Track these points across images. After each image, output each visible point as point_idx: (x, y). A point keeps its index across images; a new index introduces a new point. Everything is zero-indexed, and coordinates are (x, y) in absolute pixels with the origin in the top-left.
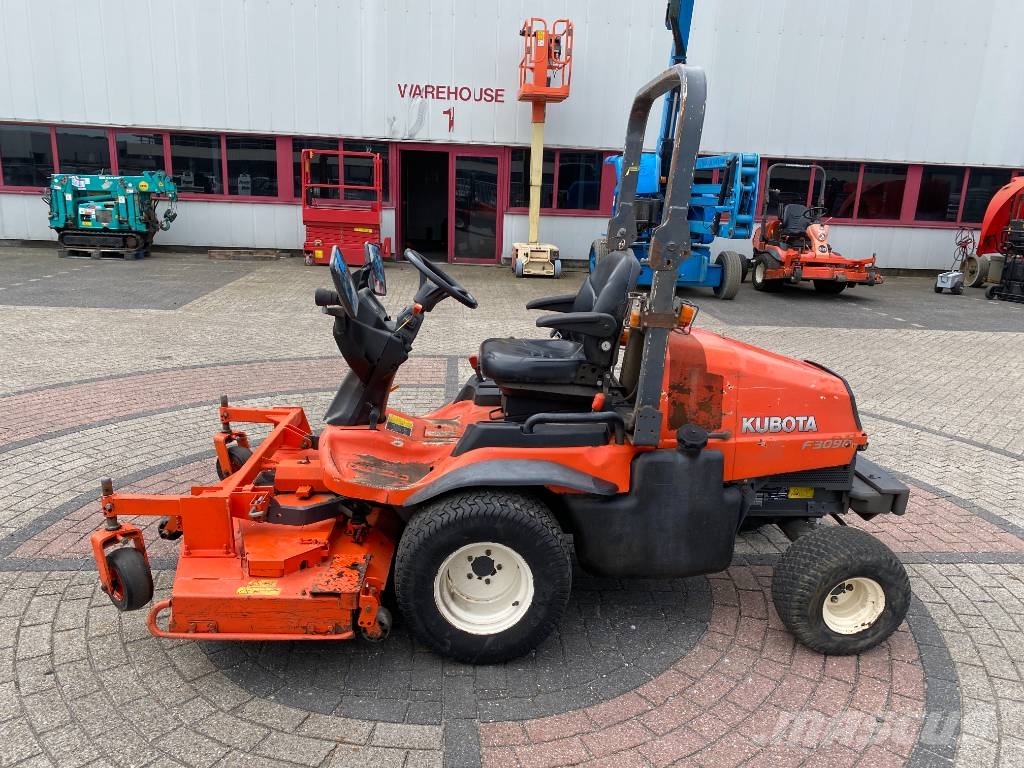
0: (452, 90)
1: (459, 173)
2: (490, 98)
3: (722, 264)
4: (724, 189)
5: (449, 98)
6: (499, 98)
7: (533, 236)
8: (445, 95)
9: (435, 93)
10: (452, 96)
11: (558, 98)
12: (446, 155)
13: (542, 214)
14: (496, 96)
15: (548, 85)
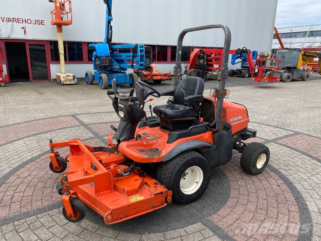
0: (24, 20)
1: (30, 50)
2: (39, 23)
3: (132, 77)
4: (134, 54)
5: (23, 23)
6: (43, 24)
7: (63, 71)
8: (21, 22)
9: (17, 21)
10: (24, 22)
11: (66, 24)
12: (25, 43)
13: (65, 63)
14: (42, 23)
15: (62, 20)
